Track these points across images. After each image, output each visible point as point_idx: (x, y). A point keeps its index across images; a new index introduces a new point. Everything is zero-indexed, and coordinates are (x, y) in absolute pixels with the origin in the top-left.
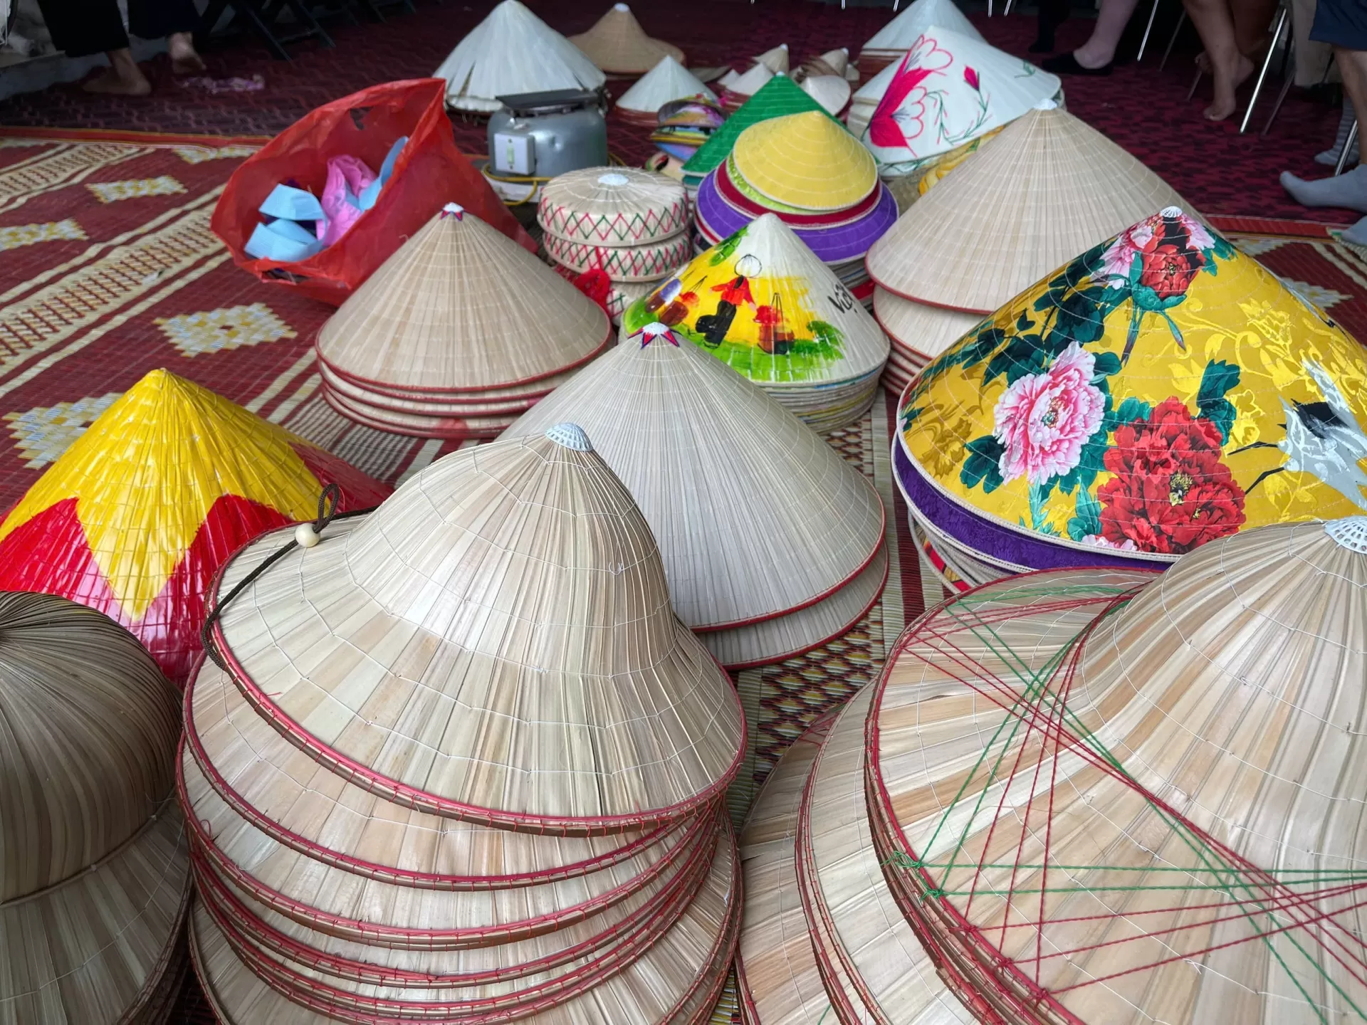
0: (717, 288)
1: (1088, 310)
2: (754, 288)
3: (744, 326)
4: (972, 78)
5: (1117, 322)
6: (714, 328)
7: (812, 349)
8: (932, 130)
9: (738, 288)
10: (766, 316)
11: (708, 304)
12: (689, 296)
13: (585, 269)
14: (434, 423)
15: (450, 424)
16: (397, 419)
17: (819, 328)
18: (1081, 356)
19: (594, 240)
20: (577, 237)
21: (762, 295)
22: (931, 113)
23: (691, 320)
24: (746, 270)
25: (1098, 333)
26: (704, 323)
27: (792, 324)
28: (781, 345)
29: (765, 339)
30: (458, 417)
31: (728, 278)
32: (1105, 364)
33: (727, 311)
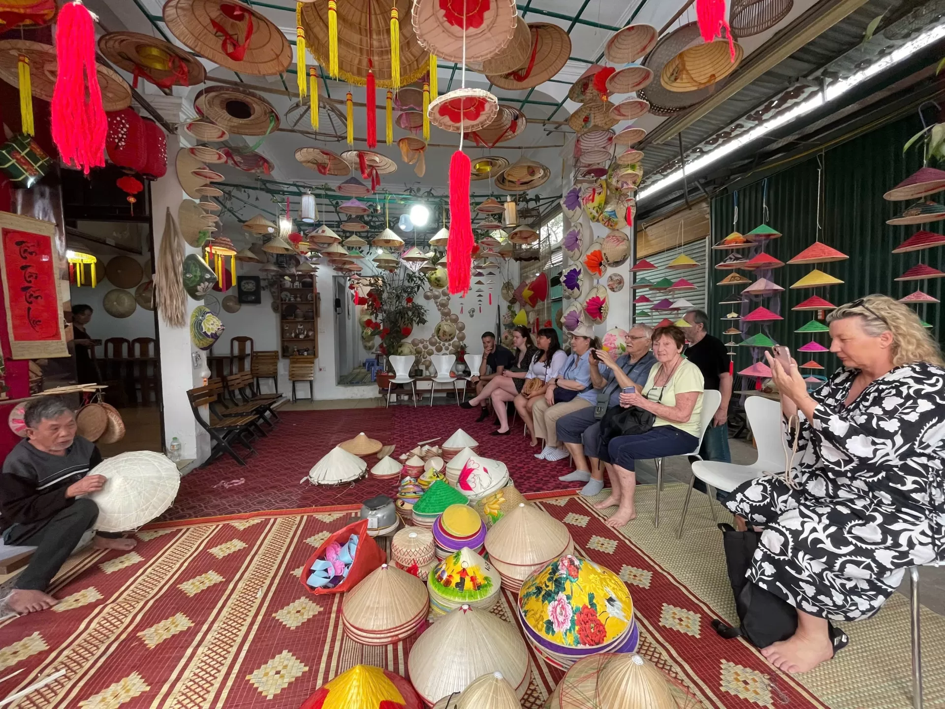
0: (458, 573)
1: (560, 583)
2: (468, 571)
3: (468, 584)
4: (486, 470)
5: (567, 585)
6: (460, 585)
7: (486, 586)
8: (478, 486)
9: (464, 572)
10: (473, 579)
11: (457, 579)
12: (450, 576)
13: (410, 566)
14: (390, 639)
15: (394, 638)
16: (378, 641)
17: (486, 578)
18: (562, 595)
19: (413, 557)
20: (408, 557)
21: (471, 574)
22: (477, 481)
23: (453, 584)
24: (465, 566)
25: (564, 589)
26: (457, 585)
27: (480, 580)
28: (478, 587)
29: (474, 586)
30: (397, 635)
31: (461, 569)
32: (568, 598)
33: (463, 580)
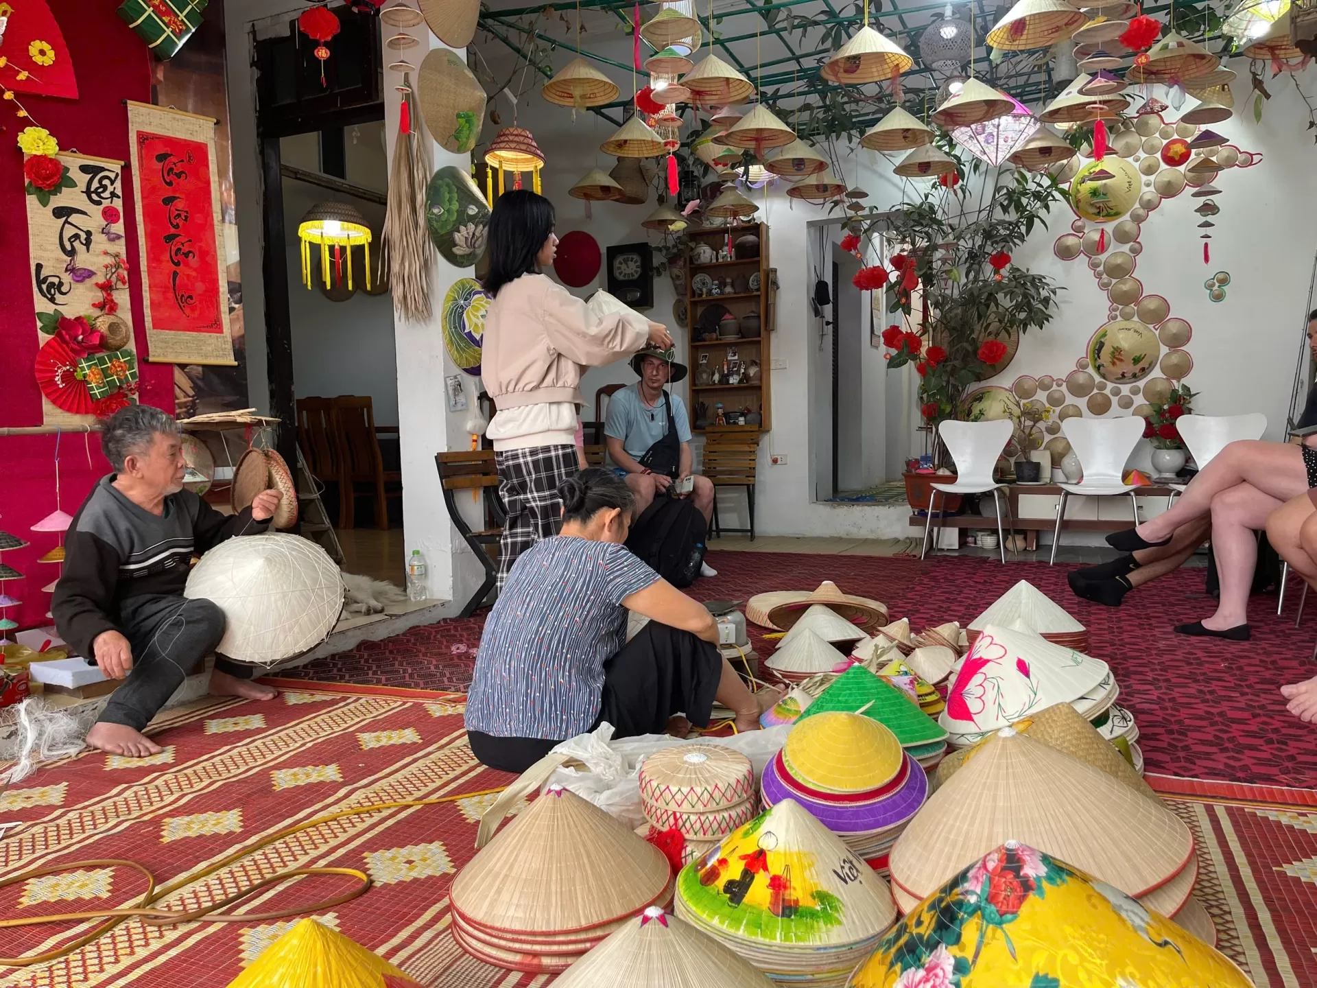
0: (743, 857)
1: (953, 918)
2: (770, 859)
3: (760, 890)
4: (1023, 667)
5: (970, 931)
6: (737, 890)
7: (813, 915)
8: (992, 709)
9: (757, 860)
10: (777, 884)
11: (735, 871)
12: (723, 862)
13: (665, 829)
14: (518, 958)
15: (528, 960)
16: (493, 952)
17: (822, 897)
18: (946, 957)
19: (673, 807)
20: (661, 804)
21: (775, 867)
22: (991, 695)
23: (721, 883)
24: (767, 844)
25: (958, 939)
26: (730, 886)
27: (798, 892)
28: (787, 909)
29: (775, 903)
30: (536, 955)
31: (751, 849)
32: (961, 967)
33: (748, 876)
